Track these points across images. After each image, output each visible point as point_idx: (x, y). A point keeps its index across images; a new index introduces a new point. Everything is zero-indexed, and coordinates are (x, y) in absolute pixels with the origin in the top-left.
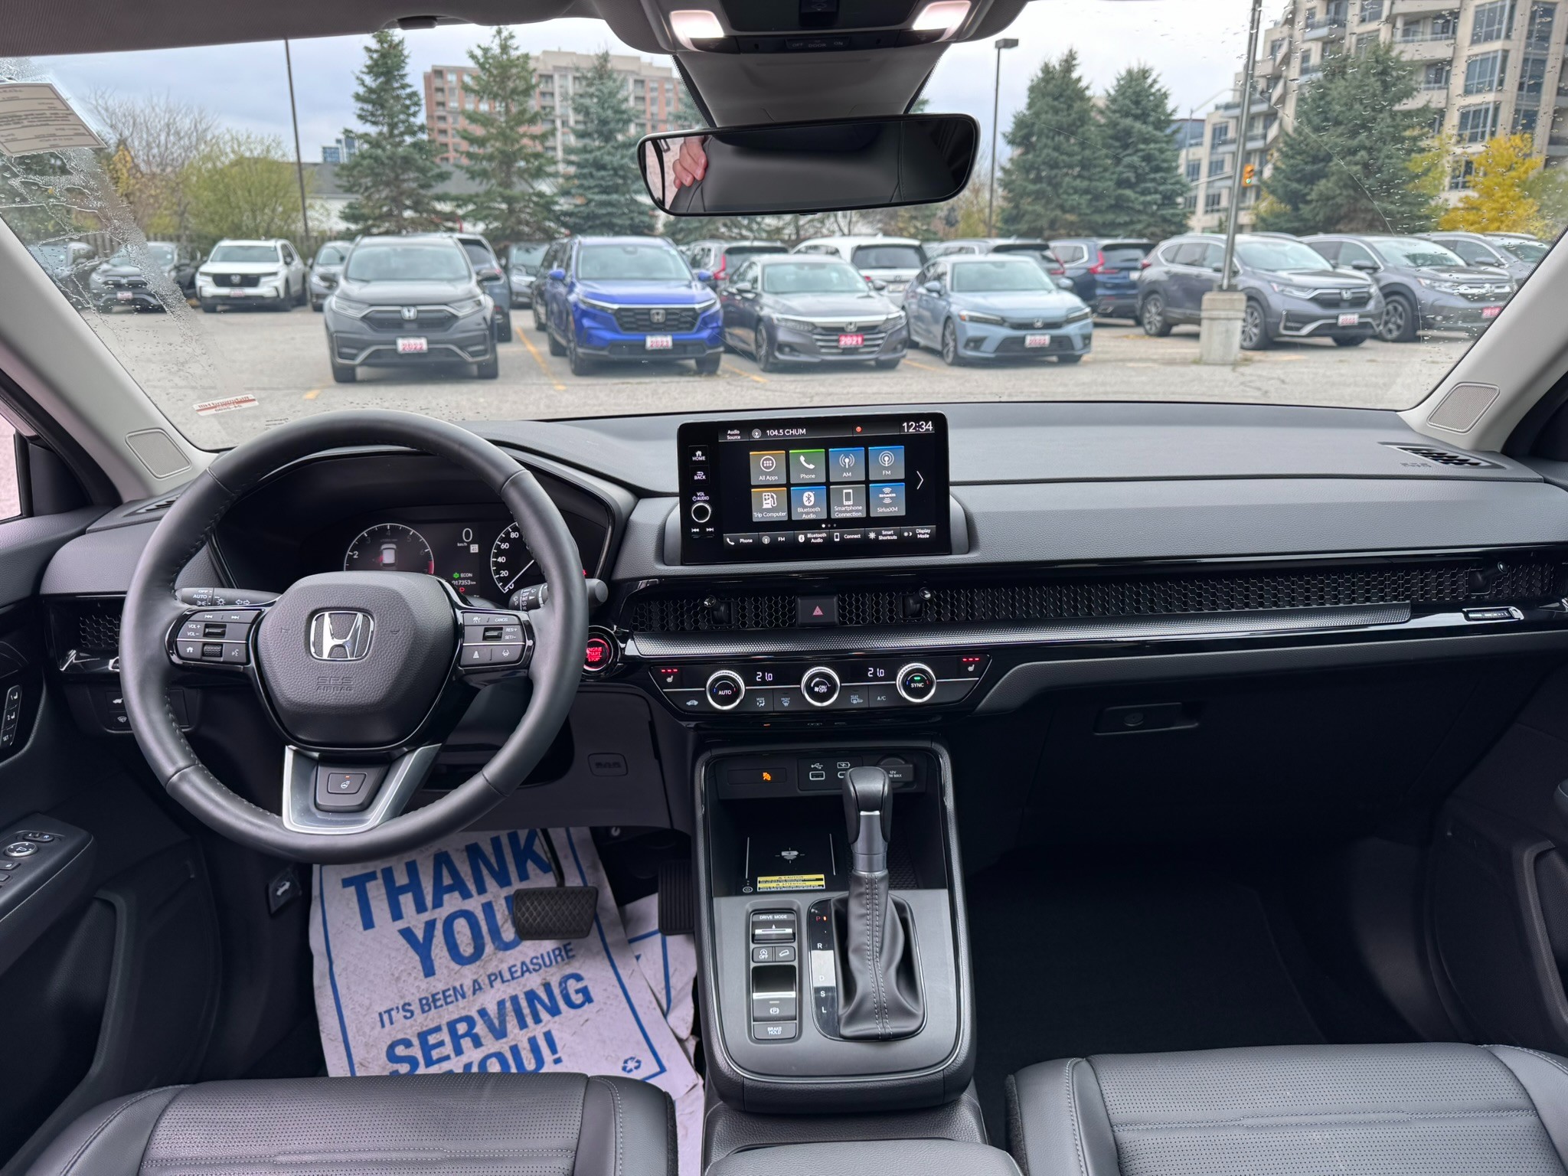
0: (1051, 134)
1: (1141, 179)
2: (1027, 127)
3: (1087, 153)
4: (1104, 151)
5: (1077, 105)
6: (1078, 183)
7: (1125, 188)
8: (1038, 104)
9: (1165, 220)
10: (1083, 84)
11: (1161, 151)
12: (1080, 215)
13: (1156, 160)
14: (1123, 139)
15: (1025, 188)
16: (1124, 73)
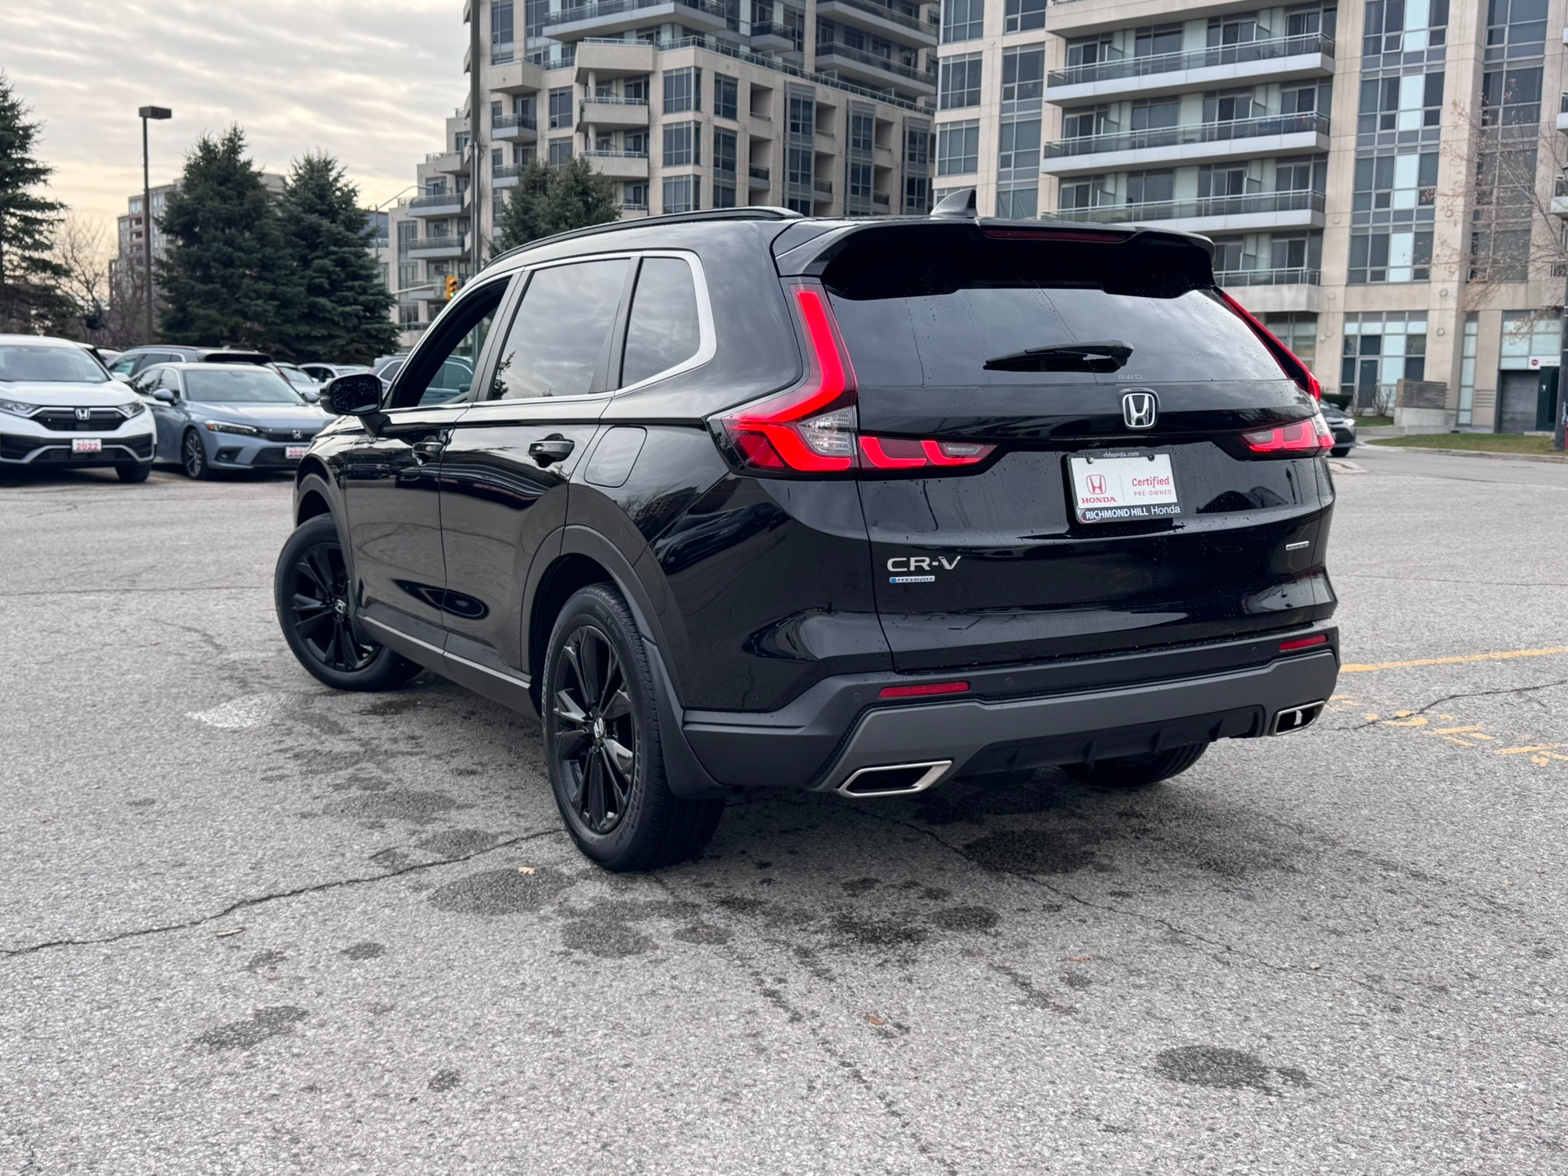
0: (220, 225)
1: (335, 286)
2: (188, 214)
3: (269, 251)
4: (289, 251)
5: (249, 194)
6: (260, 285)
7: (315, 296)
8: (199, 191)
9: (368, 334)
10: (254, 168)
11: (360, 256)
12: (266, 324)
13: (352, 266)
14: (308, 239)
15: (194, 287)
16: (302, 163)
